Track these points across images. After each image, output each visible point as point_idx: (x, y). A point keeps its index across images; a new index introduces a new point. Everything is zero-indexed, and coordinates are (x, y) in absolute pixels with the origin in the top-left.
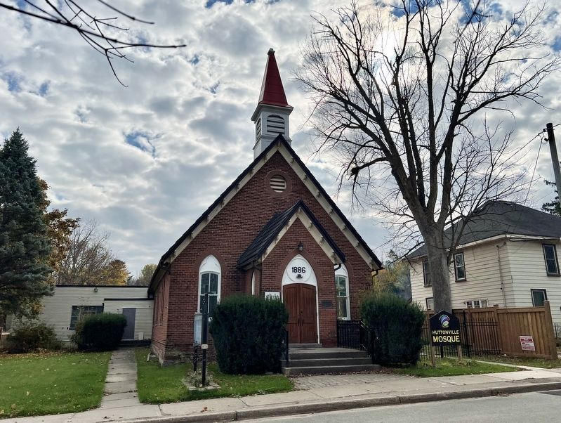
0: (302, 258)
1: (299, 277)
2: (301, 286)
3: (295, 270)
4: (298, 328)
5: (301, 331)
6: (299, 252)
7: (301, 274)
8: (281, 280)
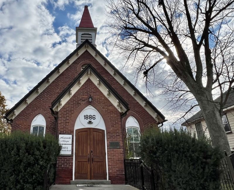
0: (93, 108)
1: (90, 122)
2: (92, 130)
3: (86, 117)
4: (89, 165)
5: (91, 169)
6: (90, 103)
7: (92, 120)
8: (73, 126)
